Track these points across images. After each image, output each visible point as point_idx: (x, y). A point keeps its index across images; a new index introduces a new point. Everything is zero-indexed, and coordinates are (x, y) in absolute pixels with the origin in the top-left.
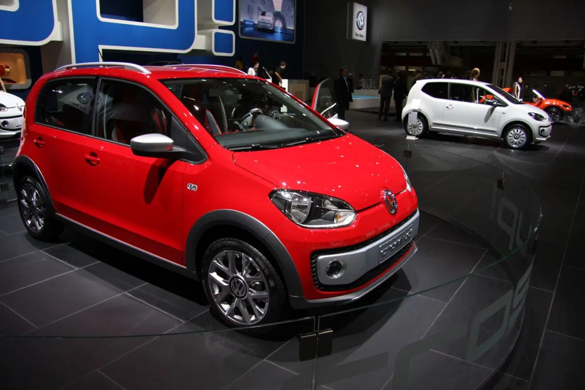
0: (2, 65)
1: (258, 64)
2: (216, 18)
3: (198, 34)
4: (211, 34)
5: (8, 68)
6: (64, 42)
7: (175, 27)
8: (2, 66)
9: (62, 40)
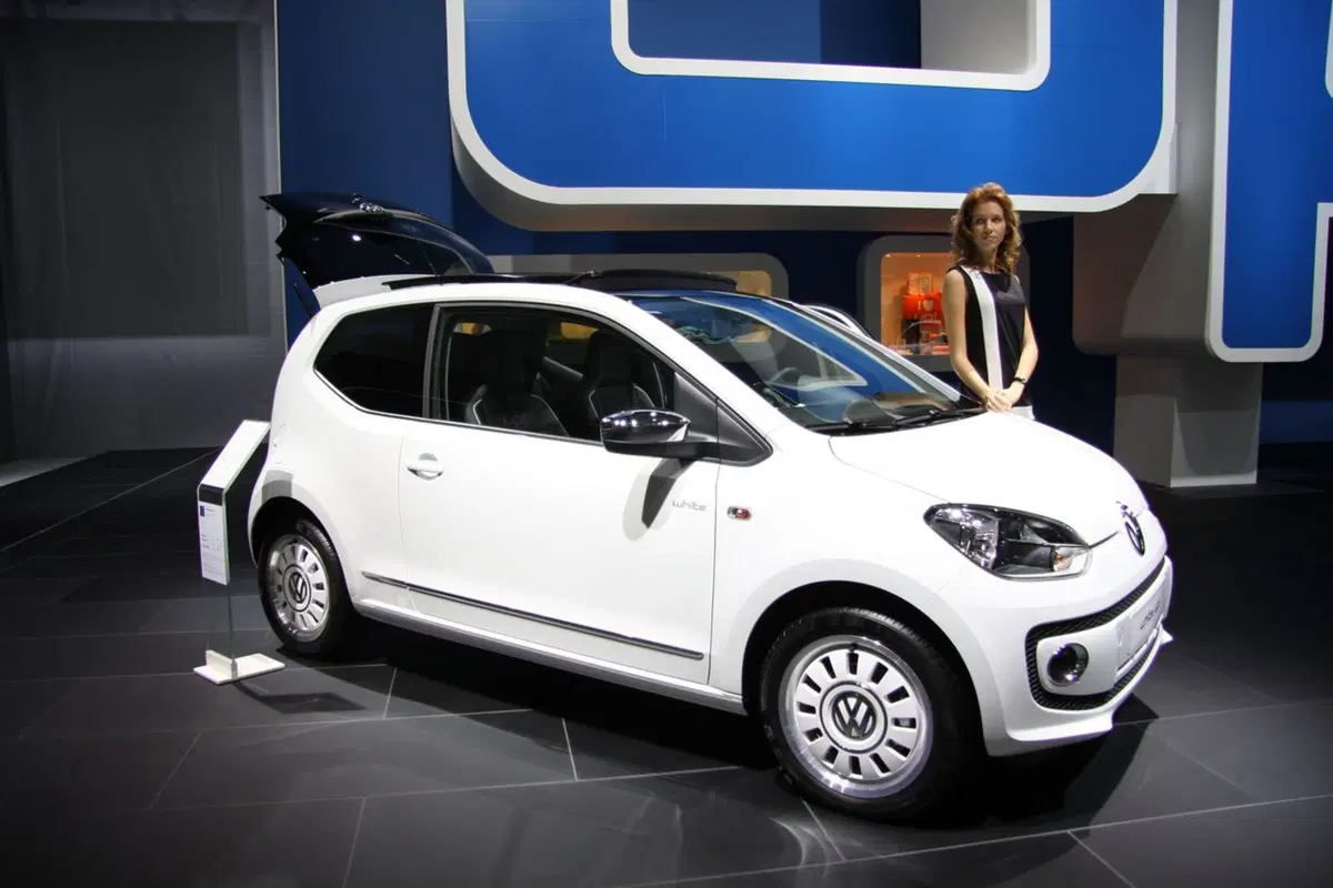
6: (1180, 197)
9: (1174, 193)
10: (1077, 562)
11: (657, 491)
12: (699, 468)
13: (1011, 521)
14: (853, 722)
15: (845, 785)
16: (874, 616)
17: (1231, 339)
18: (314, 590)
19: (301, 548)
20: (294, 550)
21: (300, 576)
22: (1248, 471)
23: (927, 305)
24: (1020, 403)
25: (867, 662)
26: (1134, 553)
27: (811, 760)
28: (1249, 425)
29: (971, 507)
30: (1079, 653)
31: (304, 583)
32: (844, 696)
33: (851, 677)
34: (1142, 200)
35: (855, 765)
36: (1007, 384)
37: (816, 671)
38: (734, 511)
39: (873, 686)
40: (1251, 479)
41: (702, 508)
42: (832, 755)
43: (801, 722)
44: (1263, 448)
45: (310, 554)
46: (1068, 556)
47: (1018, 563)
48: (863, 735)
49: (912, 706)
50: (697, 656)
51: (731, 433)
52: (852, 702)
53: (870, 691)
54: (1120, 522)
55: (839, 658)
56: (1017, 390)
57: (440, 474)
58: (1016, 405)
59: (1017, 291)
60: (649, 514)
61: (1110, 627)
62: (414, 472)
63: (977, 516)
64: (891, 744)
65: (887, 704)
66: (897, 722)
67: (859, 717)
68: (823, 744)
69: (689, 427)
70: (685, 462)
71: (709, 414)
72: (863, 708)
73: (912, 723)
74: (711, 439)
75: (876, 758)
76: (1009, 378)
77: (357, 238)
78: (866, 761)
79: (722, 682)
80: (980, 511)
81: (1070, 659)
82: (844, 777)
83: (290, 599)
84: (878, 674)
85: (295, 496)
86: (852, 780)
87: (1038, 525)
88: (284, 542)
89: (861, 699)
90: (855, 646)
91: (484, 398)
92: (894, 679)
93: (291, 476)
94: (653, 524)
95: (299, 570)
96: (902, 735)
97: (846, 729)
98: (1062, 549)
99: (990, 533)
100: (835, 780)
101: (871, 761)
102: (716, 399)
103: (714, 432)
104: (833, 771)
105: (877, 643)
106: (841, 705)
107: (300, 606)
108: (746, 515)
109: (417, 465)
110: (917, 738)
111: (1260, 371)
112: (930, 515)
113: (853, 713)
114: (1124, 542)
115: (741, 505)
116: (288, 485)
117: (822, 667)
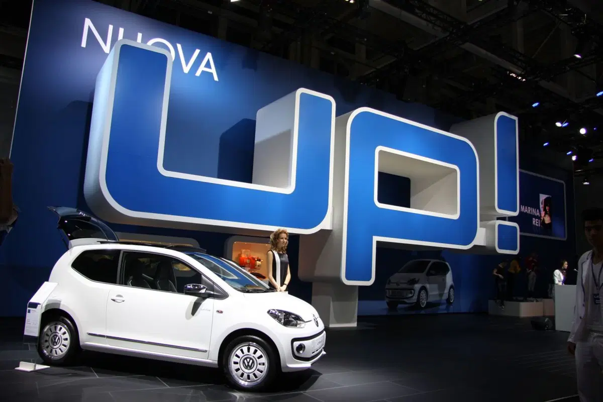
0: (255, 257)
1: (566, 263)
2: (500, 207)
3: (481, 227)
4: (494, 226)
5: (260, 260)
6: (333, 231)
7: (456, 216)
8: (254, 259)
9: (331, 229)
10: (303, 325)
11: (196, 306)
12: (208, 300)
13: (288, 314)
14: (248, 365)
15: (246, 383)
16: (254, 337)
17: (348, 278)
18: (63, 341)
19: (59, 326)
20: (56, 328)
21: (57, 336)
22: (354, 322)
23: (248, 261)
24: (286, 290)
25: (252, 349)
26: (316, 326)
27: (236, 377)
28: (354, 306)
29: (277, 310)
30: (303, 346)
31: (59, 339)
32: (246, 359)
33: (248, 353)
34: (322, 231)
35: (249, 377)
36: (281, 286)
37: (239, 353)
38: (218, 311)
39: (254, 355)
40: (354, 325)
41: (209, 311)
42: (242, 375)
43: (234, 367)
44: (359, 317)
45: (63, 328)
46: (301, 324)
47: (289, 325)
48: (251, 368)
49: (264, 360)
50: (206, 351)
51: (217, 291)
52: (248, 360)
53: (253, 357)
54: (312, 318)
55: (245, 349)
56: (285, 287)
57: (123, 301)
58: (285, 291)
59: (286, 258)
60: (193, 313)
61: (311, 341)
62: (114, 300)
63: (280, 313)
64: (258, 370)
65: (257, 359)
66: (260, 364)
67: (250, 364)
68: (240, 372)
69: (206, 290)
70: (204, 298)
71: (211, 286)
72: (251, 361)
73: (264, 364)
74: (212, 293)
75: (254, 374)
76: (282, 284)
77: (66, 221)
78: (252, 376)
79: (211, 358)
80: (280, 311)
81: (301, 347)
82: (246, 381)
83: (51, 345)
84: (255, 352)
85: (61, 308)
86: (248, 382)
87: (293, 316)
88: (52, 324)
89: (251, 359)
90: (249, 345)
91: (132, 280)
92: (259, 353)
93: (60, 301)
94: (195, 315)
95: (57, 334)
96: (261, 367)
97: (246, 367)
98: (299, 322)
99: (282, 316)
100: (243, 382)
101: (253, 375)
102: (213, 282)
103: (213, 291)
104: (242, 380)
105: (255, 344)
106: (245, 361)
107: (55, 347)
108: (221, 312)
109: (115, 298)
110: (264, 368)
111: (357, 289)
112: (268, 312)
113: (248, 363)
114: (313, 323)
115: (220, 309)
116: (59, 304)
117: (240, 352)
